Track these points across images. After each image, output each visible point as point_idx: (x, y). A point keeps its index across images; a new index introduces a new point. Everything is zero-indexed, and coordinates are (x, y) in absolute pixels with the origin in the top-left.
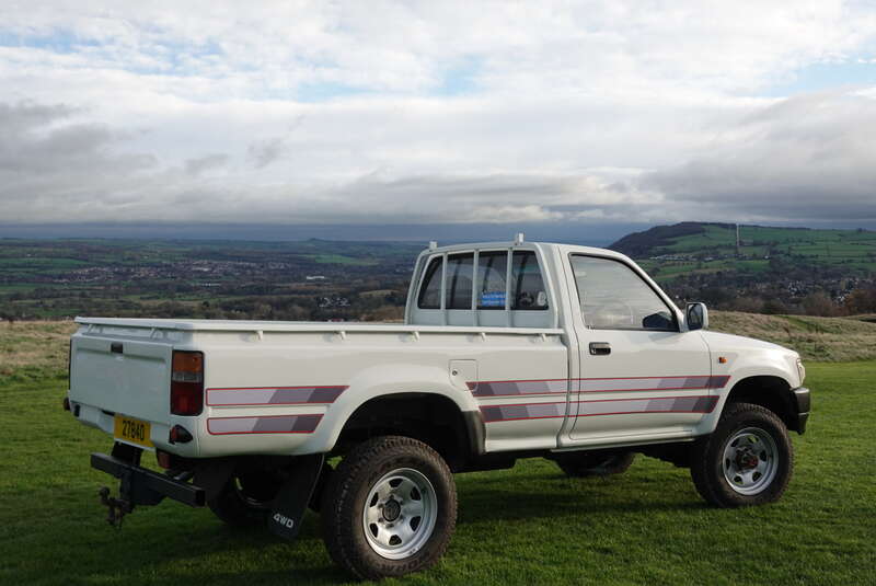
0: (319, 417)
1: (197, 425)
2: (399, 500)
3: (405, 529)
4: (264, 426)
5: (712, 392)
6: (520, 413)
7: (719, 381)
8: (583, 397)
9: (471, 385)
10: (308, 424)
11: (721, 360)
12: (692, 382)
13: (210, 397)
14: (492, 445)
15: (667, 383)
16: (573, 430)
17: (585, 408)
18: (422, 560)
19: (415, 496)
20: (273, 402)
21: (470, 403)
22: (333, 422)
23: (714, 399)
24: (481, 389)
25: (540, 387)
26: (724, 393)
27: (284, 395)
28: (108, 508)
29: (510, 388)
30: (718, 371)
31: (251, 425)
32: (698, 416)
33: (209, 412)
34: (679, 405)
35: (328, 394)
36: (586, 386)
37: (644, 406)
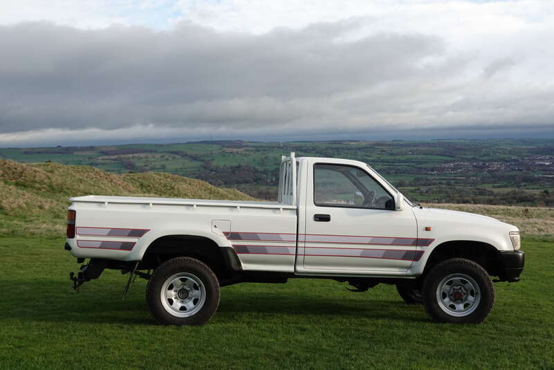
0: (134, 243)
1: (73, 242)
2: (188, 289)
3: (190, 304)
4: (104, 245)
5: (419, 249)
6: (262, 250)
7: (426, 242)
8: (307, 245)
9: (226, 234)
10: (129, 246)
11: (427, 229)
13: (78, 231)
14: (245, 267)
15: (376, 241)
16: (304, 263)
19: (196, 288)
20: (109, 235)
21: (225, 243)
22: (141, 248)
24: (232, 236)
25: (275, 237)
27: (114, 232)
29: (254, 236)
30: (424, 235)
31: (98, 245)
33: (77, 237)
34: (388, 255)
35: (139, 233)
36: (308, 238)
37: (358, 253)
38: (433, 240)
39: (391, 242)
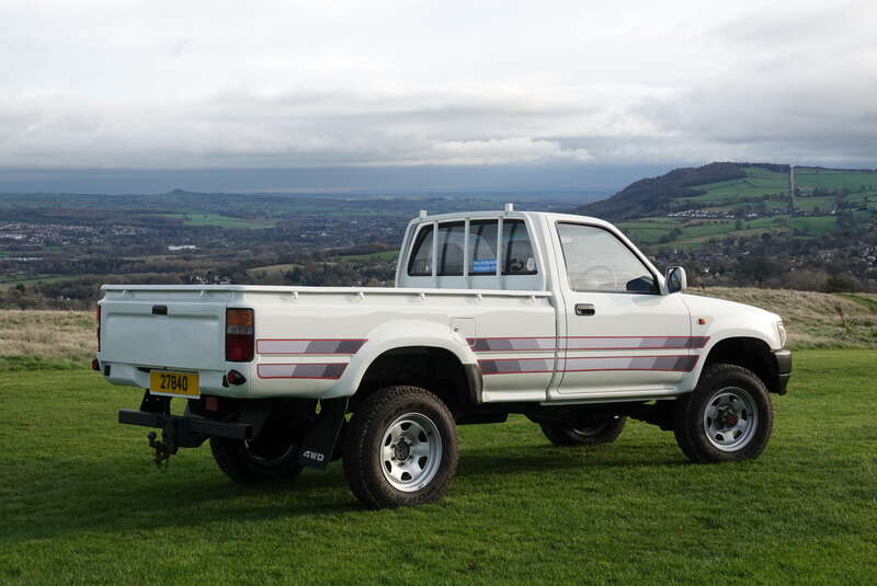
0: (345, 365)
1: (250, 369)
2: (409, 442)
3: (414, 468)
4: (302, 372)
5: (692, 352)
6: (513, 367)
7: (698, 342)
8: (569, 354)
9: (470, 341)
10: (335, 371)
11: (701, 322)
12: (672, 342)
13: (260, 347)
14: (488, 396)
15: (648, 342)
16: (561, 385)
17: (571, 365)
18: (429, 494)
19: (422, 438)
20: (308, 352)
21: (470, 357)
22: (356, 370)
23: (695, 359)
24: (479, 345)
25: (530, 343)
26: (704, 353)
27: (317, 346)
28: (154, 450)
29: (504, 344)
30: (698, 332)
31: (290, 371)
32: (678, 375)
33: (259, 359)
34: (661, 364)
35: (351, 346)
36: (572, 344)
37: (626, 363)
38: (708, 338)
39: (662, 343)
